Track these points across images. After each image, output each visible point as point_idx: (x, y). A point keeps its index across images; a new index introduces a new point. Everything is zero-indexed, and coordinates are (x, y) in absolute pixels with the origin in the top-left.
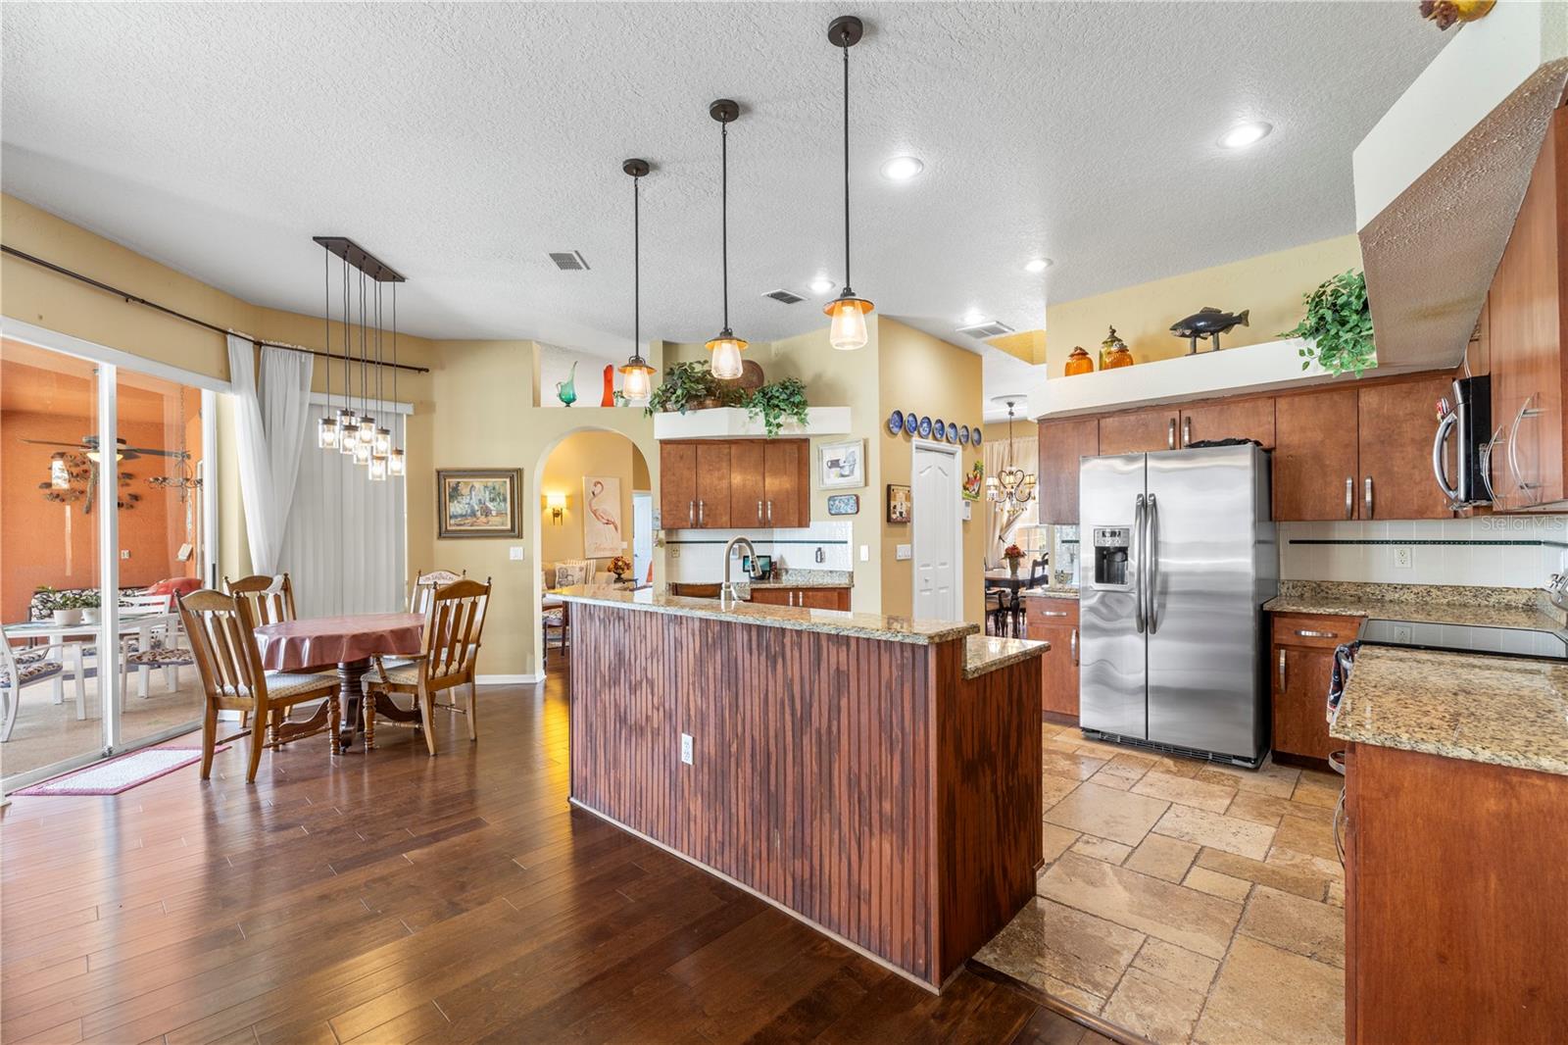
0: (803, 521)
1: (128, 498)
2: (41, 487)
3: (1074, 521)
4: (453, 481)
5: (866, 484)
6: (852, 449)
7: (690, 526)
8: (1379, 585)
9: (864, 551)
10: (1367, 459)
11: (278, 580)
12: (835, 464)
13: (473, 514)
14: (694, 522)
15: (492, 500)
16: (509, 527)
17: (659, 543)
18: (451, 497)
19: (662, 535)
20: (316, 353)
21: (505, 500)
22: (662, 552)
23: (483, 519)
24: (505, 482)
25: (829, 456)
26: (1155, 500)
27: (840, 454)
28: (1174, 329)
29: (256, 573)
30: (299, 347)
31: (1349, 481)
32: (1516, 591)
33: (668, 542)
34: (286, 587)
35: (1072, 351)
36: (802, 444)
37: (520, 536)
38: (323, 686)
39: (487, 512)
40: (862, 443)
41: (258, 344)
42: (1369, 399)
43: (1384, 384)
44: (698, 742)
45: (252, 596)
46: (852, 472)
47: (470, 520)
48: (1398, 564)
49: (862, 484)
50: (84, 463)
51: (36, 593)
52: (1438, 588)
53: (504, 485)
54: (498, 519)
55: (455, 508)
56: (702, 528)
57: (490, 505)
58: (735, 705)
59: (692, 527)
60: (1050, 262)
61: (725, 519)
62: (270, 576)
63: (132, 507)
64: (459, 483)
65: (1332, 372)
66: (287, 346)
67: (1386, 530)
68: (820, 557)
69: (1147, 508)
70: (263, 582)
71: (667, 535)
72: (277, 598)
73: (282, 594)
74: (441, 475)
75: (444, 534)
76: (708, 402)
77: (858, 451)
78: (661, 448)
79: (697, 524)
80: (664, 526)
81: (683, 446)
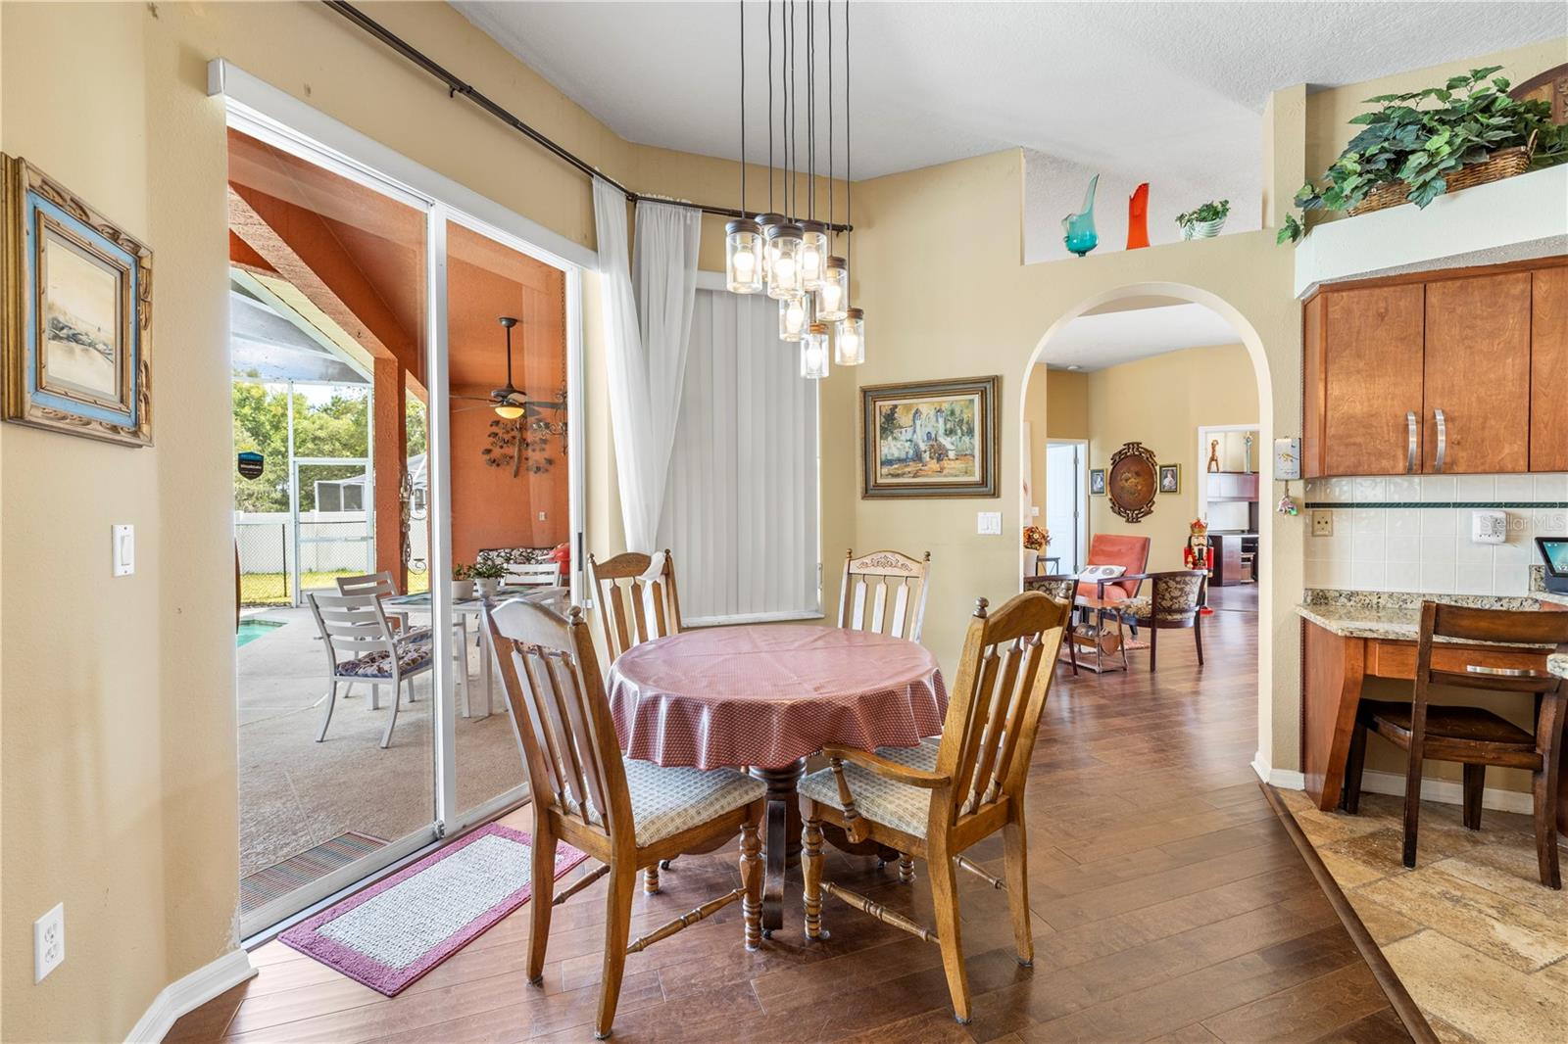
1: (543, 461)
4: (886, 405)
7: (1401, 466)
11: (658, 560)
13: (918, 457)
14: (1417, 462)
15: (950, 432)
16: (977, 477)
17: (1291, 505)
18: (883, 430)
19: (1297, 489)
20: (706, 210)
21: (971, 432)
22: (1297, 525)
23: (934, 465)
24: (972, 401)
29: (629, 551)
30: (684, 201)
33: (1307, 505)
34: (668, 572)
37: (995, 494)
38: (733, 807)
39: (940, 454)
41: (632, 198)
45: (625, 584)
47: (912, 467)
50: (513, 430)
51: (481, 551)
53: (971, 407)
54: (959, 465)
55: (890, 448)
56: (1438, 472)
57: (946, 442)
59: (1410, 471)
61: (1511, 450)
62: (647, 553)
63: (547, 470)
64: (895, 406)
66: (668, 199)
70: (639, 563)
71: (1311, 490)
72: (656, 587)
73: (662, 581)
74: (869, 395)
75: (872, 491)
78: (1316, 308)
79: (1424, 465)
80: (1313, 468)
81: (1386, 291)
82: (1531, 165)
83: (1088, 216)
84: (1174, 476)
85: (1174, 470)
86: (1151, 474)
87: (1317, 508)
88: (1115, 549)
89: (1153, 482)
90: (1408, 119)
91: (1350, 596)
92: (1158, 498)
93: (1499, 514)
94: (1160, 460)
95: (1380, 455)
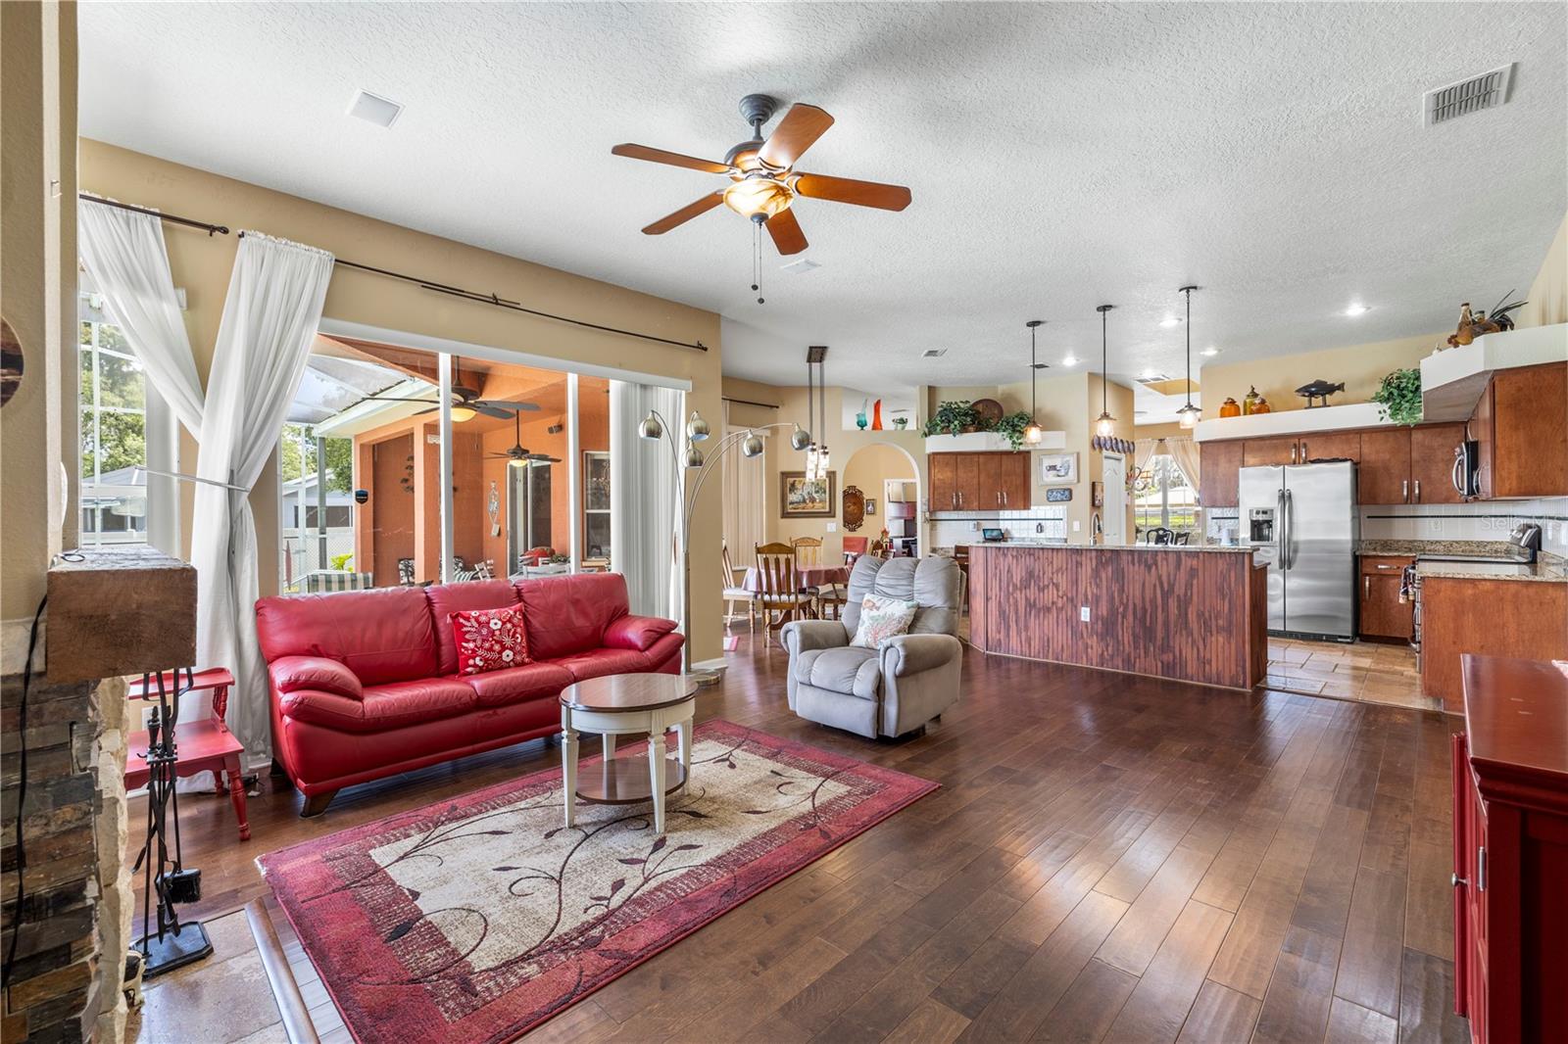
0: (1026, 506)
2: (402, 482)
3: (1235, 504)
4: (791, 480)
5: (1079, 481)
6: (1068, 459)
7: (952, 508)
8: (1422, 541)
9: (1076, 526)
10: (1416, 470)
12: (1053, 468)
13: (804, 501)
14: (955, 507)
15: (817, 492)
16: (827, 510)
17: (926, 520)
18: (790, 490)
19: (927, 515)
21: (825, 492)
23: (810, 505)
24: (826, 480)
25: (1047, 462)
26: (1290, 494)
27: (1057, 462)
28: (1298, 391)
31: (1405, 482)
32: (1501, 543)
33: (929, 520)
35: (1226, 400)
36: (1025, 456)
37: (834, 516)
39: (813, 500)
40: (1075, 455)
42: (1417, 436)
43: (1426, 428)
44: (1094, 611)
46: (1067, 473)
47: (802, 505)
48: (1434, 529)
49: (1076, 481)
52: (1457, 542)
53: (824, 482)
54: (821, 505)
55: (792, 497)
56: (960, 510)
57: (815, 495)
58: (1122, 590)
59: (954, 510)
60: (1220, 350)
61: (976, 504)
64: (795, 481)
65: (1397, 422)
67: (1426, 510)
68: (1040, 529)
69: (1285, 498)
71: (930, 515)
74: (785, 475)
75: (785, 515)
76: (971, 428)
77: (1072, 460)
78: (931, 458)
79: (957, 508)
80: (931, 509)
81: (948, 457)
82: (976, 431)
83: (864, 415)
84: (873, 505)
85: (873, 502)
86: (862, 504)
87: (932, 521)
88: (851, 544)
89: (863, 508)
90: (952, 410)
91: (942, 549)
92: (865, 517)
93: (975, 522)
94: (866, 496)
95: (947, 505)
